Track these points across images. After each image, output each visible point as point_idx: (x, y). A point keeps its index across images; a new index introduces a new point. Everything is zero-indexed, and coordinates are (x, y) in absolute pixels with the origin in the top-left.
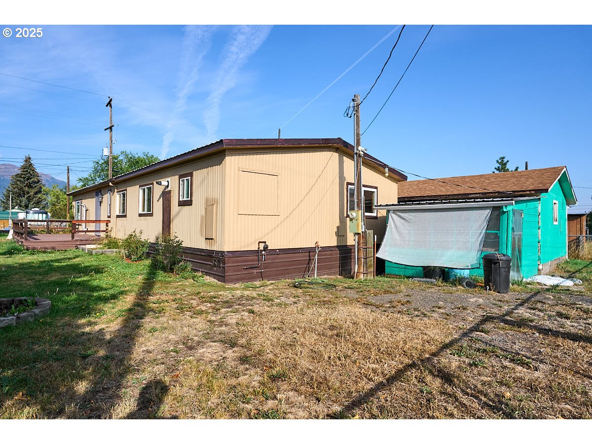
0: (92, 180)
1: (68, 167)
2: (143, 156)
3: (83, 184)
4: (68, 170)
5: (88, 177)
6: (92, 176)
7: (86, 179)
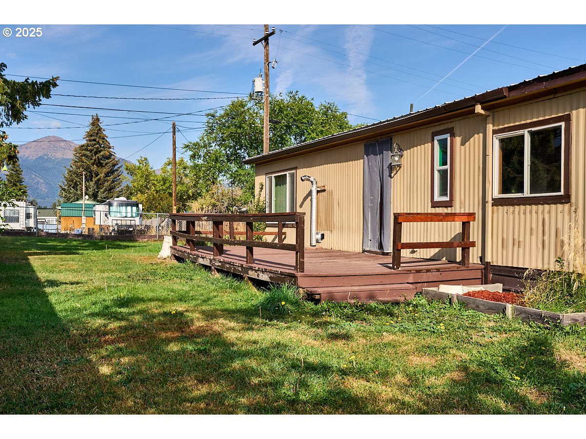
0: (205, 146)
1: (174, 124)
2: (288, 99)
3: (191, 153)
4: (174, 128)
5: (199, 141)
6: (205, 139)
7: (196, 145)
